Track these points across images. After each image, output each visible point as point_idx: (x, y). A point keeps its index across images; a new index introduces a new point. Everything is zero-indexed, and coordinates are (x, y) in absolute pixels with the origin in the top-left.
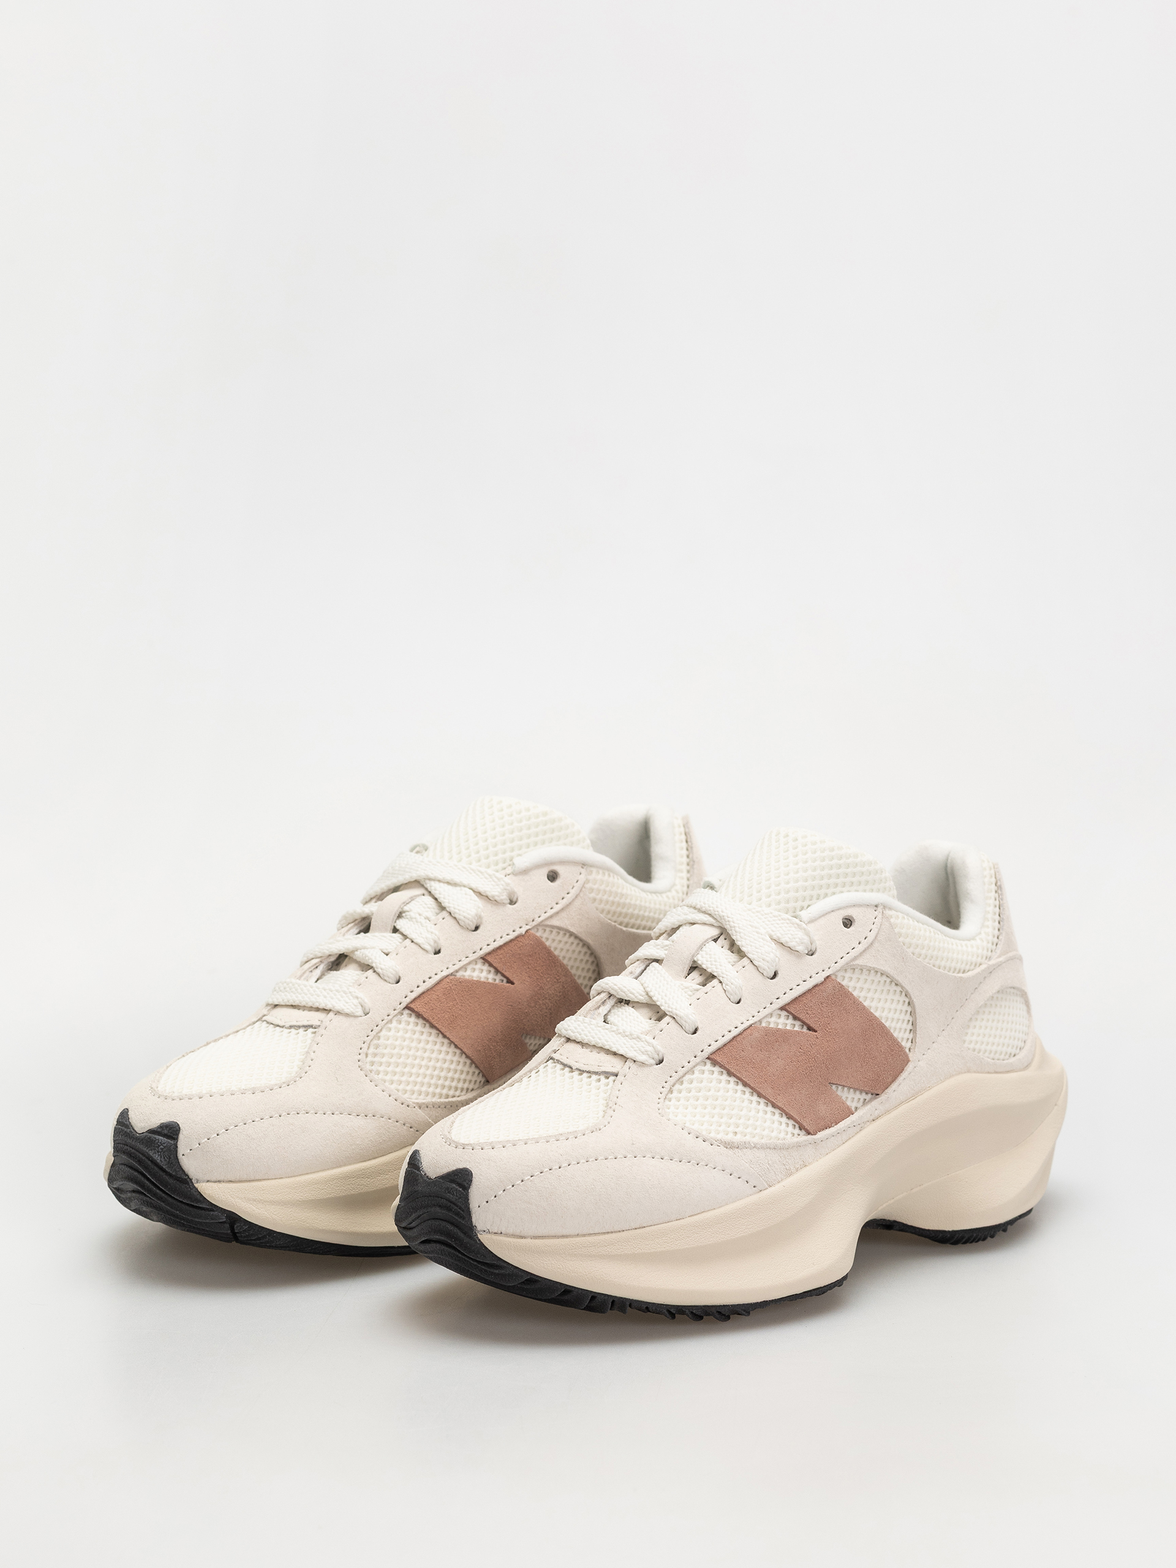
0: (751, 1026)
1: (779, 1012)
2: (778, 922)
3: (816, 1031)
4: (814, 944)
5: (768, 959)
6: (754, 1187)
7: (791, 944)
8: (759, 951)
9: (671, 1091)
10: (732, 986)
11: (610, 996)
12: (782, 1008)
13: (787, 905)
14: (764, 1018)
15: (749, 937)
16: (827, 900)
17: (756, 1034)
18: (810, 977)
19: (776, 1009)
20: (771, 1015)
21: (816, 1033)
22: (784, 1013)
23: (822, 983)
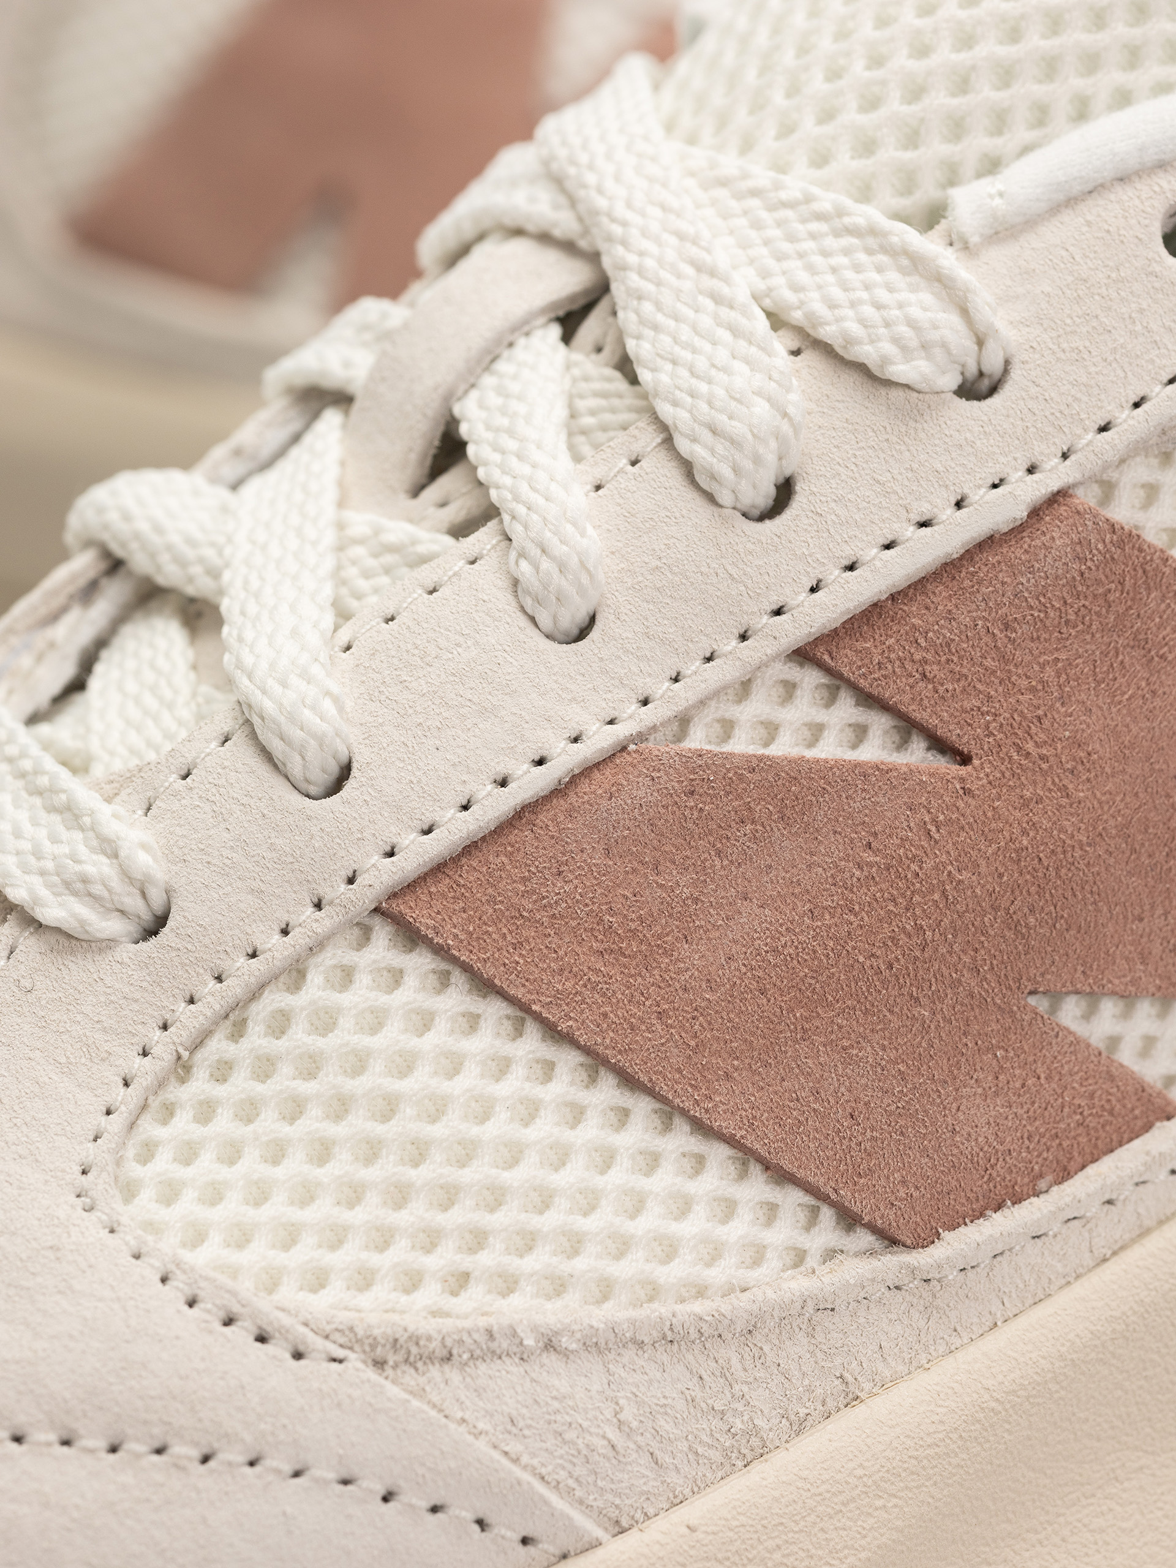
0: (624, 749)
1: (793, 672)
2: (830, 242)
3: (965, 759)
4: (991, 345)
5: (737, 428)
6: (525, 1541)
7: (866, 353)
8: (703, 388)
9: (182, 1068)
10: (546, 564)
11: (115, 565)
12: (803, 655)
13: (908, 155)
14: (702, 703)
15: (677, 318)
16: (1126, 118)
17: (643, 792)
18: (959, 505)
19: (774, 658)
20: (745, 688)
21: (963, 771)
22: (810, 679)
23: (1017, 531)
